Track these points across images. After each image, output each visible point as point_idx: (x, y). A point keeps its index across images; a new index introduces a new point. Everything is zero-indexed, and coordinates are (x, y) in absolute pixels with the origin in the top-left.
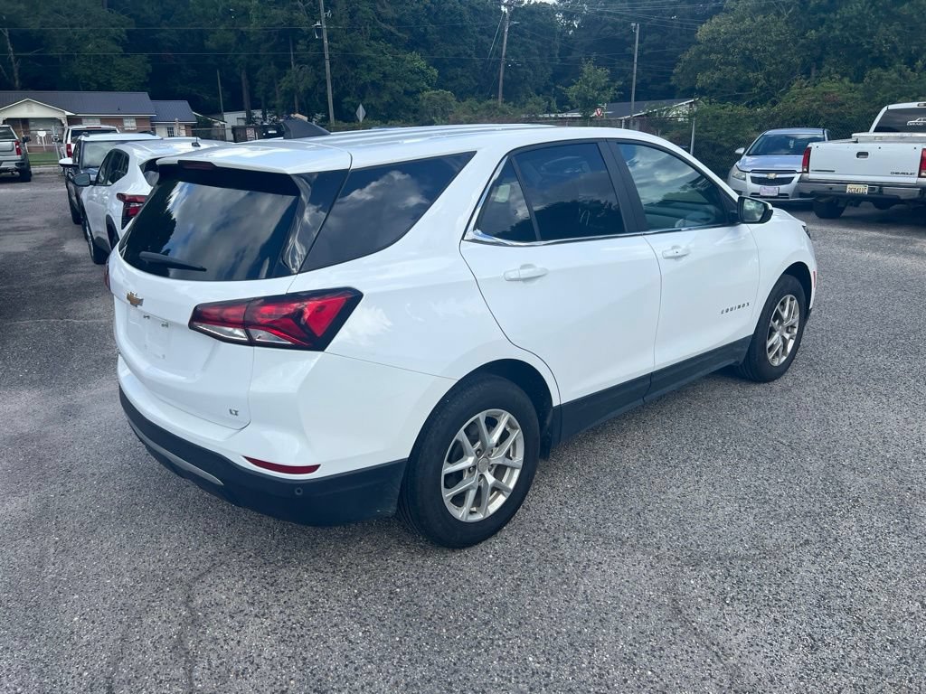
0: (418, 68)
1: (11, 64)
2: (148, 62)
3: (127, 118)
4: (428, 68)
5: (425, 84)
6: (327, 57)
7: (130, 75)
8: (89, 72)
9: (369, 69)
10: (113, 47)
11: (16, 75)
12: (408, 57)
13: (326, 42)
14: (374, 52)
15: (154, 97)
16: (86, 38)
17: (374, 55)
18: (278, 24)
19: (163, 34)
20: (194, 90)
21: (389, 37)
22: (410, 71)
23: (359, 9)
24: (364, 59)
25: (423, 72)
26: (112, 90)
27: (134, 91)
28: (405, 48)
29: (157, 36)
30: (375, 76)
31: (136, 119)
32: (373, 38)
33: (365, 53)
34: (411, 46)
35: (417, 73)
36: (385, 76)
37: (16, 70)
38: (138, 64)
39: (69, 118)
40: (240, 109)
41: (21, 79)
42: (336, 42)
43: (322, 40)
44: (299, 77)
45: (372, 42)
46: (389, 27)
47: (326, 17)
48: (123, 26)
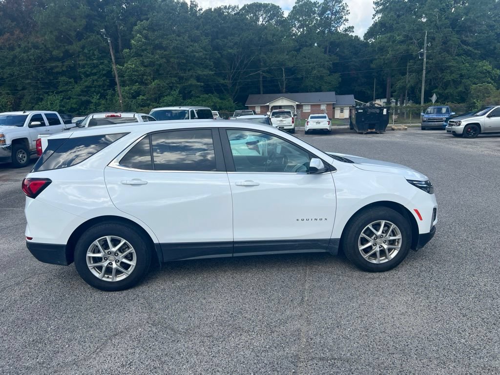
0: (486, 70)
1: (283, 81)
2: (340, 77)
3: (322, 104)
4: (493, 70)
5: (489, 79)
6: (424, 68)
7: (330, 83)
8: (312, 84)
9: (452, 73)
10: (325, 71)
11: (284, 86)
12: (480, 64)
13: (425, 60)
14: (457, 63)
15: (337, 93)
16: (313, 68)
17: (455, 65)
18: (400, 53)
19: (352, 63)
20: (364, 89)
21: (468, 53)
22: (480, 72)
23: (450, 40)
24: (449, 67)
25: (489, 72)
26: (321, 91)
27: (331, 91)
28: (479, 59)
29: (349, 64)
30: (455, 76)
31: (327, 104)
32: (458, 55)
33: (450, 64)
34: (483, 58)
35: (484, 73)
36: (462, 76)
37: (284, 84)
38: (336, 78)
39: (297, 105)
40: (385, 97)
41: (286, 88)
42: (432, 59)
43: (423, 59)
44: (409, 80)
45: (456, 57)
46: (469, 48)
47: (427, 46)
48: (331, 61)
